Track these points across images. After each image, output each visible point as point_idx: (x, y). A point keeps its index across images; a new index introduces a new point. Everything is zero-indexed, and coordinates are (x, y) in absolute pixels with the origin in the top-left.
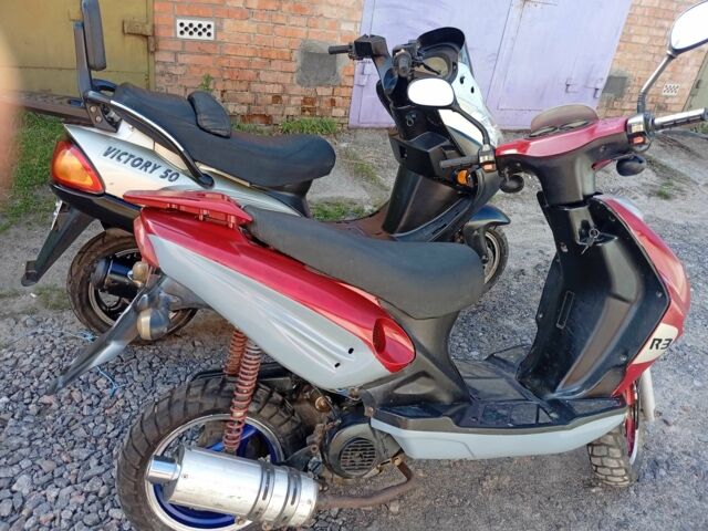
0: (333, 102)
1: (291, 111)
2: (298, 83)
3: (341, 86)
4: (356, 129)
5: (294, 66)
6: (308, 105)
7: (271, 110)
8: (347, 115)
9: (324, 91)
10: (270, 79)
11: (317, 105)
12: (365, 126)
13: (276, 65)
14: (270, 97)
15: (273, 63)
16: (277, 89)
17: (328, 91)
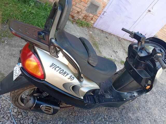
0: (92, 19)
1: (80, 17)
2: (86, 10)
3: (96, 16)
4: (94, 28)
5: (87, 6)
6: (86, 17)
7: (75, 15)
8: (94, 24)
9: (91, 15)
10: (79, 7)
11: (88, 18)
12: (97, 28)
13: (82, 3)
14: (76, 12)
15: (82, 2)
16: (79, 10)
17: (92, 16)
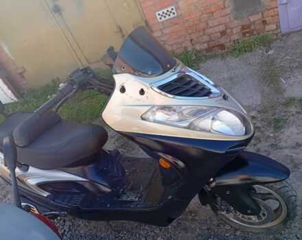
0: (264, 22)
1: (235, 37)
2: (235, 19)
3: (268, 10)
4: (289, 34)
5: (228, 11)
6: (246, 30)
7: (222, 41)
8: (278, 27)
9: (256, 18)
10: (216, 24)
11: (253, 27)
12: (296, 30)
13: (217, 14)
14: (219, 34)
15: (214, 14)
16: (222, 28)
17: (259, 16)
